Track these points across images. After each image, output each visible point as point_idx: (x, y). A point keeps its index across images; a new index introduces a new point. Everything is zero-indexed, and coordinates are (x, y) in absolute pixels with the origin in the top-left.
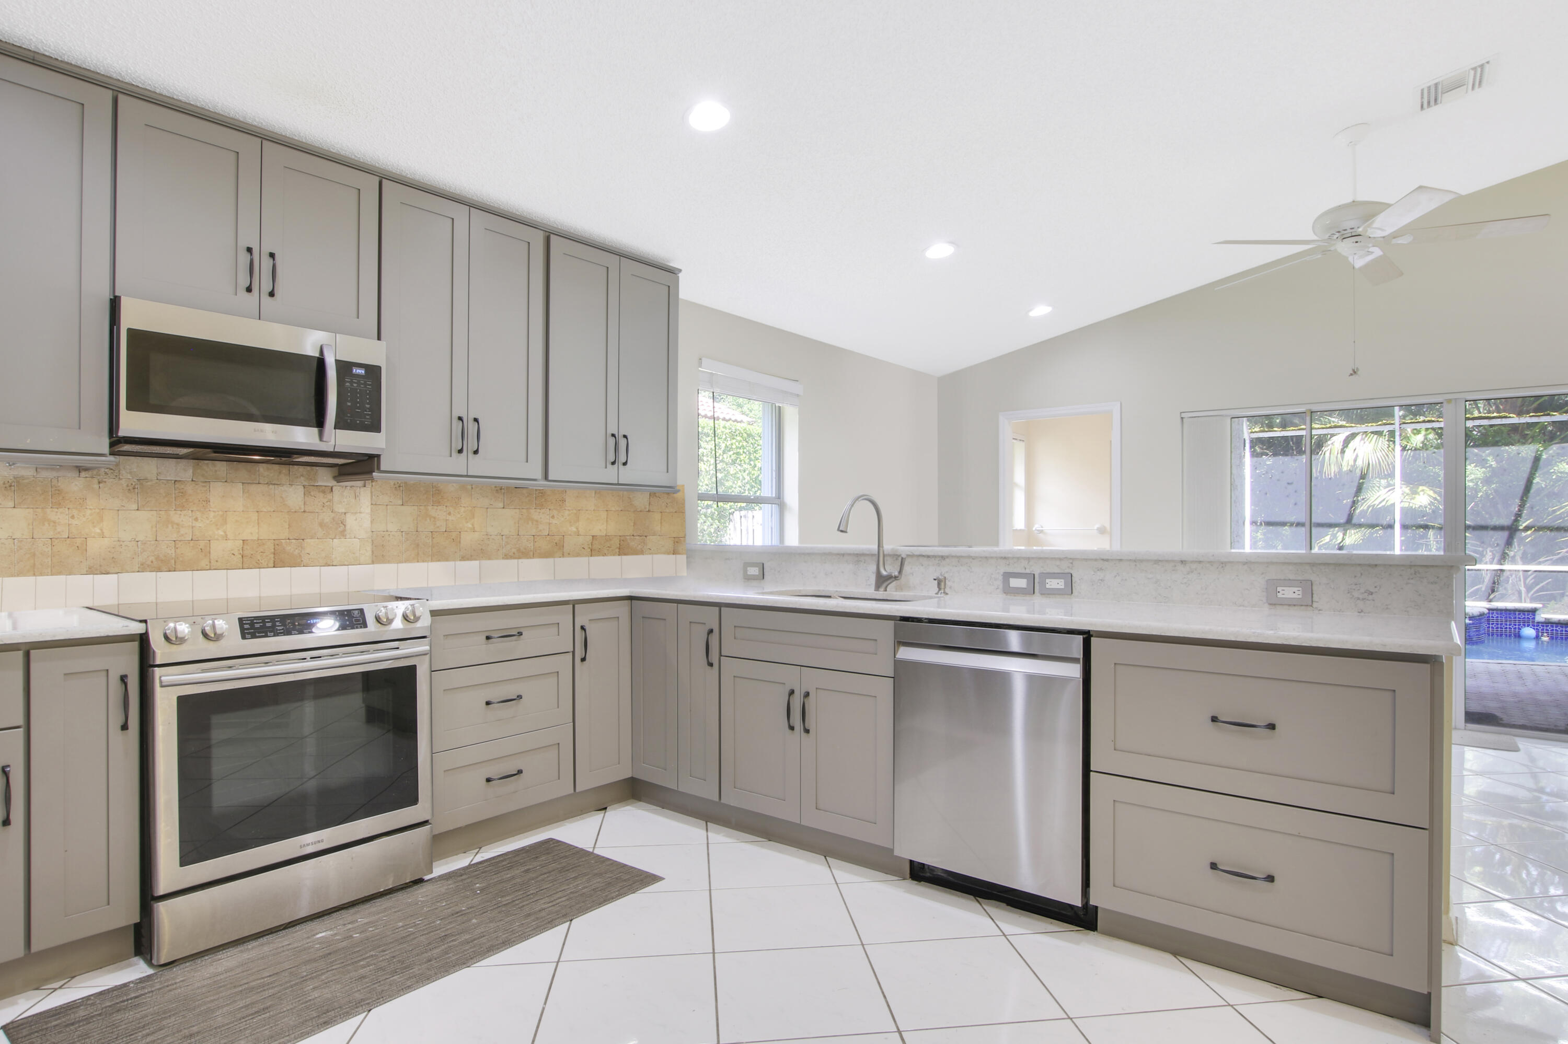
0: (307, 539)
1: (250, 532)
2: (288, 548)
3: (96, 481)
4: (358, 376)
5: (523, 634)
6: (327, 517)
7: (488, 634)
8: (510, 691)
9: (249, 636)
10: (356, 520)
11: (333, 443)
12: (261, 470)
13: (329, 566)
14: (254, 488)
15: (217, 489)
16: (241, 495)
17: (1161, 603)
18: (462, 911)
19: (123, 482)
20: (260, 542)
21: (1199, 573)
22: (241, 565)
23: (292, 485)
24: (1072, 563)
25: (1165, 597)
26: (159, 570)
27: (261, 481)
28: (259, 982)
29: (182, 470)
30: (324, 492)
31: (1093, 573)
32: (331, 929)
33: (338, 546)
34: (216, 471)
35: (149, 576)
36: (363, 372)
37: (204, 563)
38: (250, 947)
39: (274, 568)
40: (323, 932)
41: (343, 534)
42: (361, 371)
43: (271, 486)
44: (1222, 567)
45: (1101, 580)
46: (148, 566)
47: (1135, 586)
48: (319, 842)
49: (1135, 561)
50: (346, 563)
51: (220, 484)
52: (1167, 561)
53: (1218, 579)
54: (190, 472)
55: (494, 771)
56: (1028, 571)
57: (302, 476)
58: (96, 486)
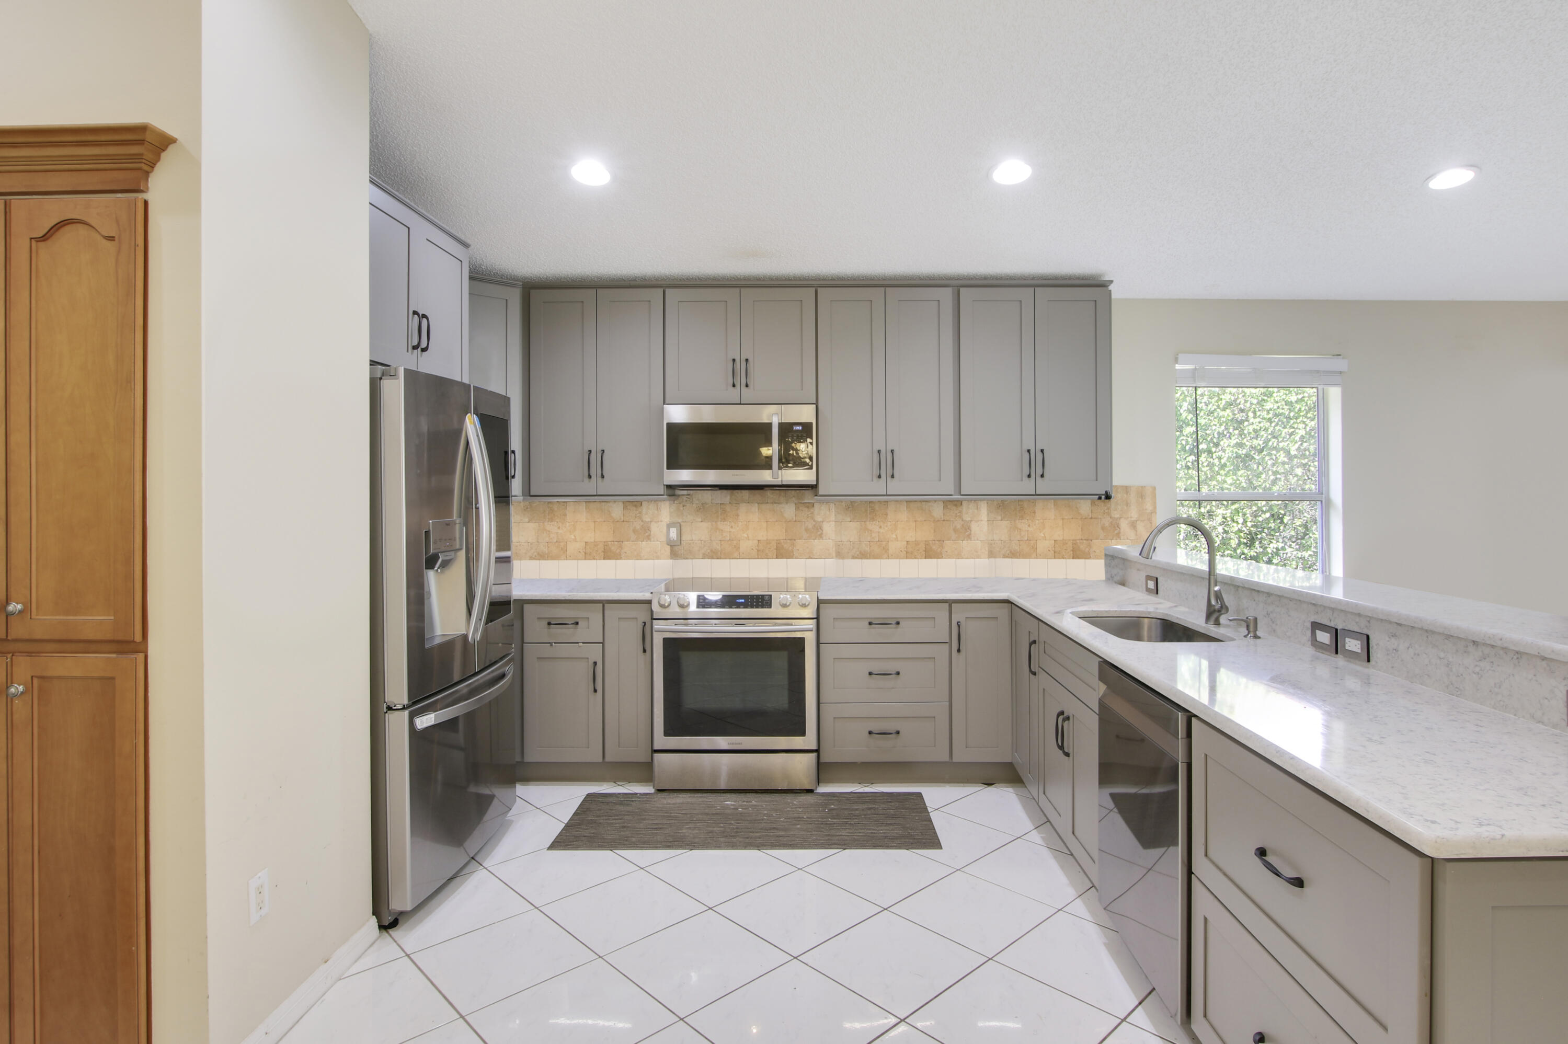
0: (798, 539)
1: (762, 535)
2: (785, 546)
3: (681, 505)
4: (797, 431)
5: (900, 623)
6: (810, 524)
7: (870, 621)
8: (890, 667)
9: (701, 607)
10: (830, 526)
11: (780, 479)
12: (769, 494)
13: (812, 558)
14: (764, 506)
15: (743, 508)
16: (757, 510)
17: (1453, 695)
18: (803, 818)
19: (695, 506)
20: (768, 542)
21: (1492, 662)
22: (757, 557)
23: (787, 503)
24: (1369, 622)
25: (1456, 688)
26: (712, 558)
27: (769, 502)
28: (676, 814)
29: (725, 496)
30: (808, 507)
31: (1387, 639)
32: (735, 802)
33: (817, 544)
34: (742, 496)
35: (708, 561)
36: (801, 428)
37: (736, 555)
38: (696, 796)
39: (777, 559)
40: (730, 801)
41: (821, 536)
42: (800, 428)
43: (775, 505)
44: (1518, 658)
45: (1395, 650)
46: (707, 555)
47: (1427, 665)
48: (739, 744)
49: (1427, 631)
50: (823, 557)
51: (745, 504)
52: (1460, 638)
53: (1513, 675)
54: (729, 497)
55: (876, 726)
56: (1332, 624)
57: (794, 496)
58: (682, 508)
